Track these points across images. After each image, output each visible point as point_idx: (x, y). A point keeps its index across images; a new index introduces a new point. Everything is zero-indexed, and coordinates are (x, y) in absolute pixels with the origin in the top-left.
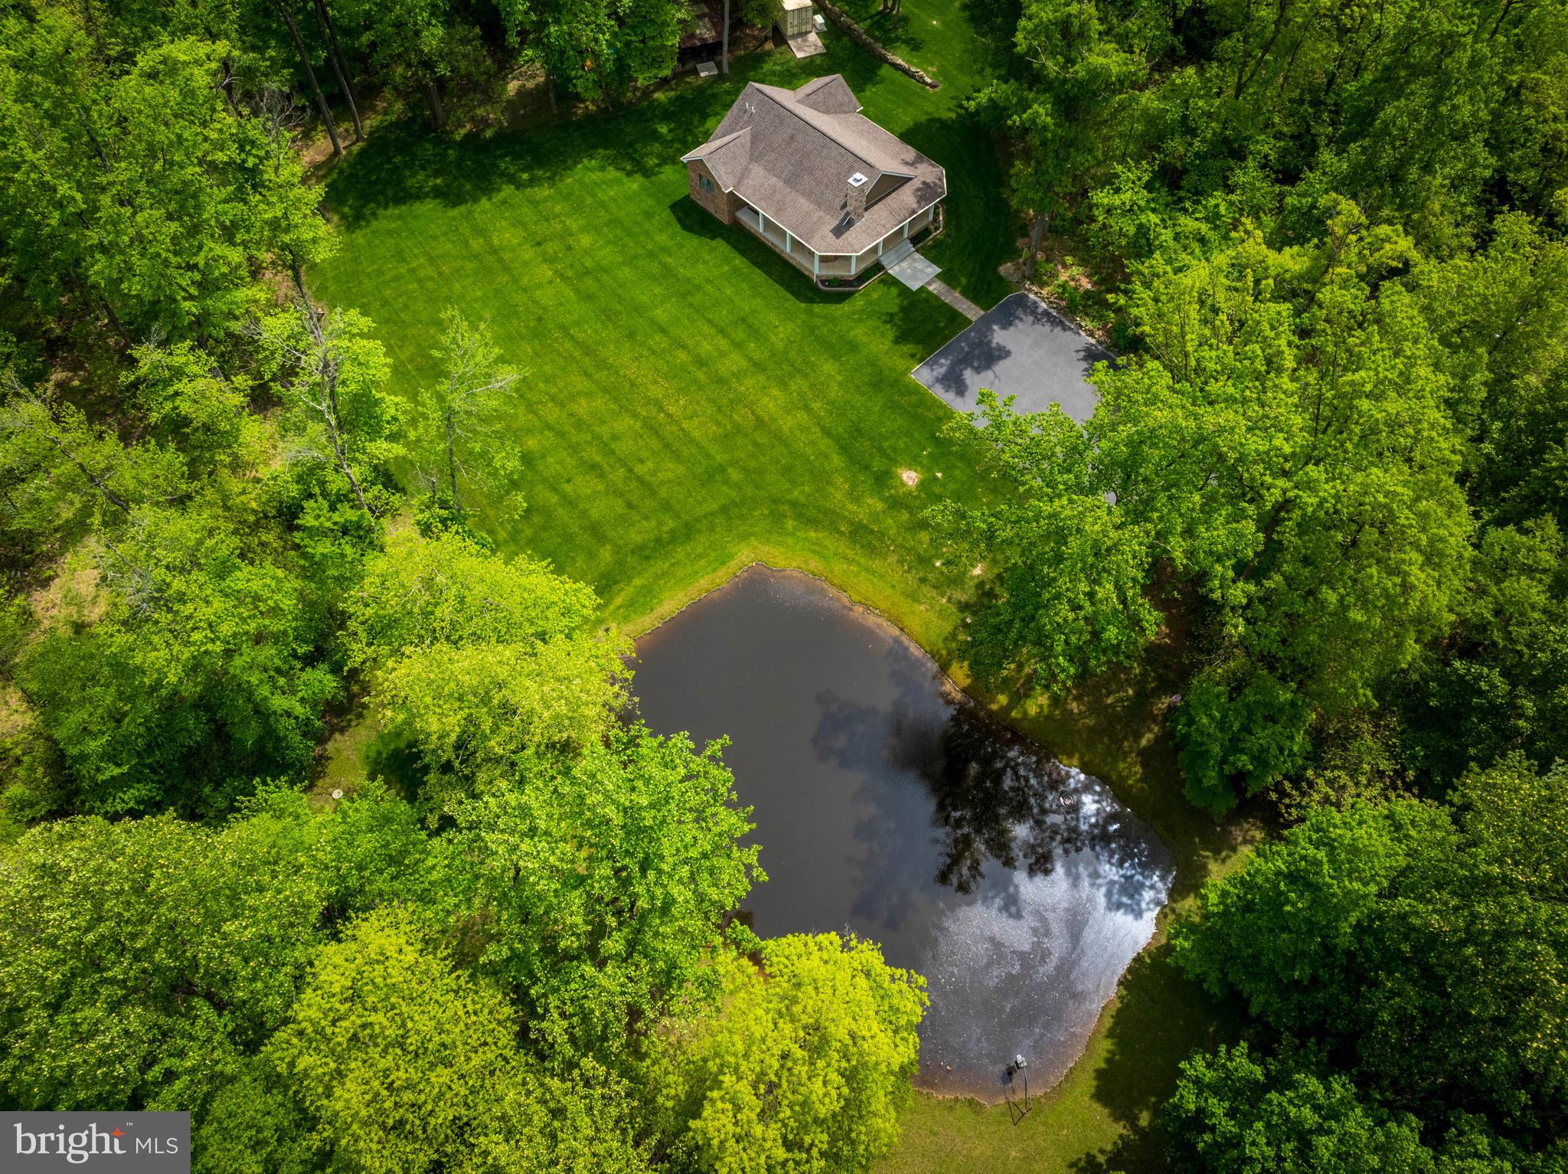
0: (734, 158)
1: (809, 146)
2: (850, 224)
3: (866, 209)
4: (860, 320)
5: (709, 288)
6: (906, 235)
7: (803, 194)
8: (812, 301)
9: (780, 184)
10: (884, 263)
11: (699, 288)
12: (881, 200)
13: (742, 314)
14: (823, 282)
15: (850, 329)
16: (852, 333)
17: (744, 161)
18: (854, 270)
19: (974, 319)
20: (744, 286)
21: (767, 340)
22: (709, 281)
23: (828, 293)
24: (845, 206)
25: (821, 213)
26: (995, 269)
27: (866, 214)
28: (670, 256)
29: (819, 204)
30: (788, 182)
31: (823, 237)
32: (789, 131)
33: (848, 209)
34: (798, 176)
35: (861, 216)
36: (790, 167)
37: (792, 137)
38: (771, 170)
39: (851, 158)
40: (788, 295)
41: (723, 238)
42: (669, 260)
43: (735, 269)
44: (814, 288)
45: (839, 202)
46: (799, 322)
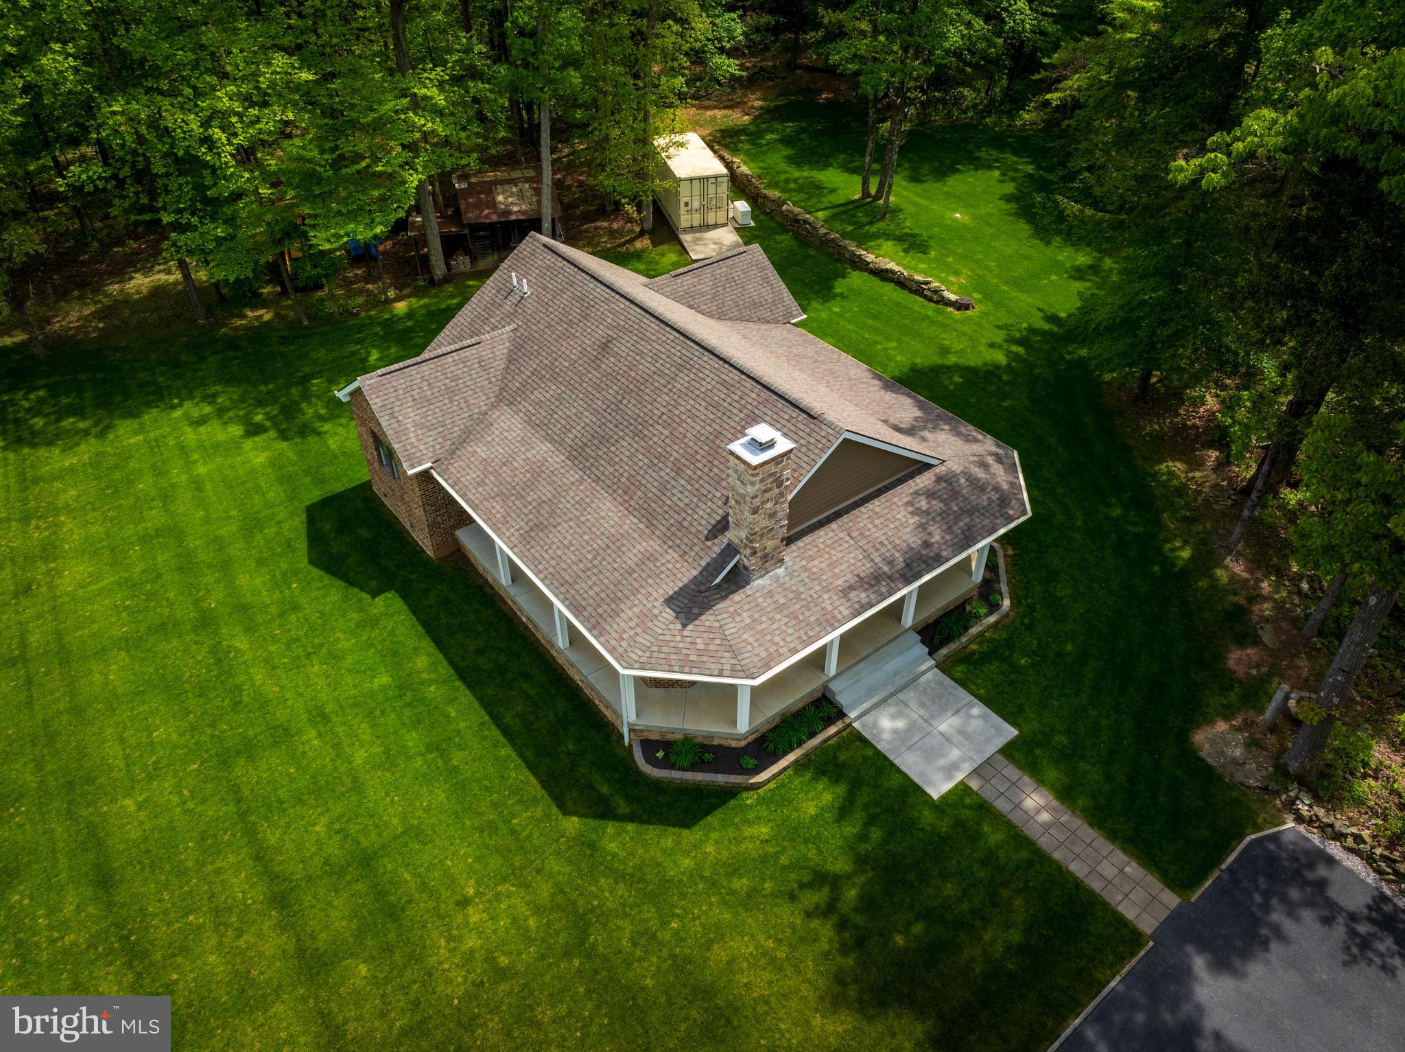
0: (451, 392)
1: (645, 366)
2: (737, 579)
3: (789, 541)
4: (750, 900)
5: (311, 739)
6: (908, 619)
7: (611, 489)
8: (603, 811)
9: (557, 460)
10: (842, 700)
11: (283, 734)
12: (838, 515)
13: (370, 841)
14: (649, 746)
15: (717, 933)
16: (719, 954)
17: (480, 402)
18: (744, 723)
19: (1147, 925)
20: (412, 740)
21: (415, 958)
22: (320, 717)
23: (658, 786)
24: (722, 526)
25: (654, 545)
26: (1183, 737)
27: (791, 555)
28: (250, 630)
29: (649, 517)
30: (578, 455)
31: (646, 618)
32: (601, 332)
33: (733, 535)
34: (604, 440)
35: (770, 559)
36: (588, 418)
37: (605, 346)
38: (540, 425)
39: (754, 394)
40: (533, 786)
41: (406, 594)
42: (241, 643)
43: (405, 686)
44: (620, 766)
45: (706, 516)
46: (544, 890)
